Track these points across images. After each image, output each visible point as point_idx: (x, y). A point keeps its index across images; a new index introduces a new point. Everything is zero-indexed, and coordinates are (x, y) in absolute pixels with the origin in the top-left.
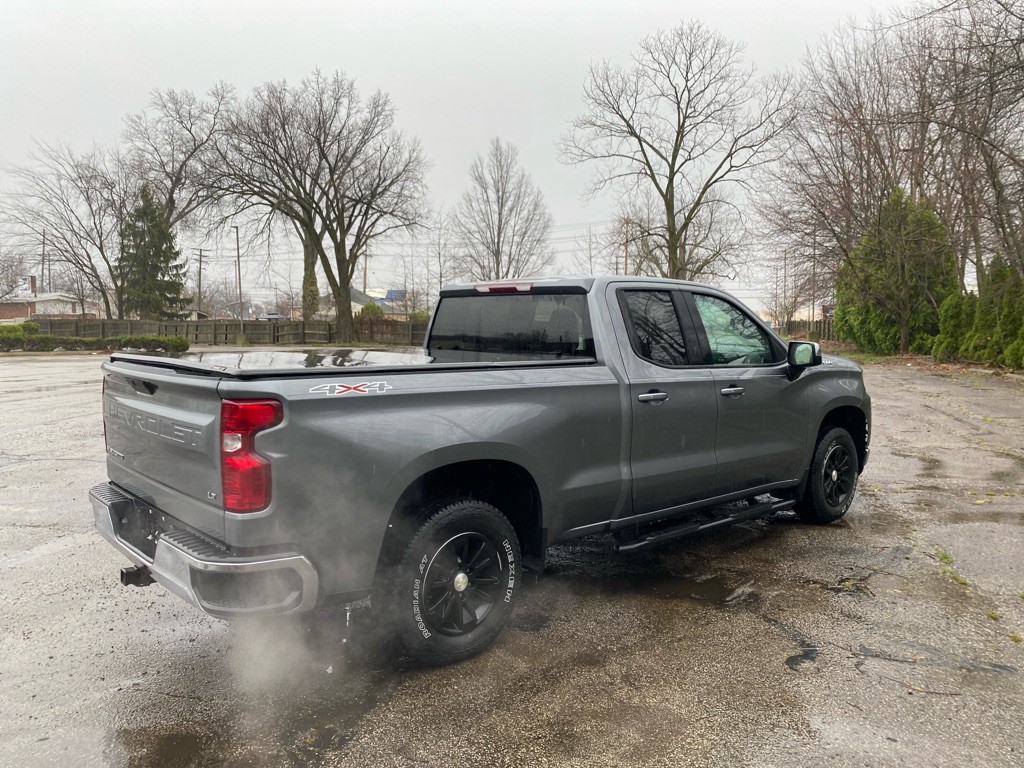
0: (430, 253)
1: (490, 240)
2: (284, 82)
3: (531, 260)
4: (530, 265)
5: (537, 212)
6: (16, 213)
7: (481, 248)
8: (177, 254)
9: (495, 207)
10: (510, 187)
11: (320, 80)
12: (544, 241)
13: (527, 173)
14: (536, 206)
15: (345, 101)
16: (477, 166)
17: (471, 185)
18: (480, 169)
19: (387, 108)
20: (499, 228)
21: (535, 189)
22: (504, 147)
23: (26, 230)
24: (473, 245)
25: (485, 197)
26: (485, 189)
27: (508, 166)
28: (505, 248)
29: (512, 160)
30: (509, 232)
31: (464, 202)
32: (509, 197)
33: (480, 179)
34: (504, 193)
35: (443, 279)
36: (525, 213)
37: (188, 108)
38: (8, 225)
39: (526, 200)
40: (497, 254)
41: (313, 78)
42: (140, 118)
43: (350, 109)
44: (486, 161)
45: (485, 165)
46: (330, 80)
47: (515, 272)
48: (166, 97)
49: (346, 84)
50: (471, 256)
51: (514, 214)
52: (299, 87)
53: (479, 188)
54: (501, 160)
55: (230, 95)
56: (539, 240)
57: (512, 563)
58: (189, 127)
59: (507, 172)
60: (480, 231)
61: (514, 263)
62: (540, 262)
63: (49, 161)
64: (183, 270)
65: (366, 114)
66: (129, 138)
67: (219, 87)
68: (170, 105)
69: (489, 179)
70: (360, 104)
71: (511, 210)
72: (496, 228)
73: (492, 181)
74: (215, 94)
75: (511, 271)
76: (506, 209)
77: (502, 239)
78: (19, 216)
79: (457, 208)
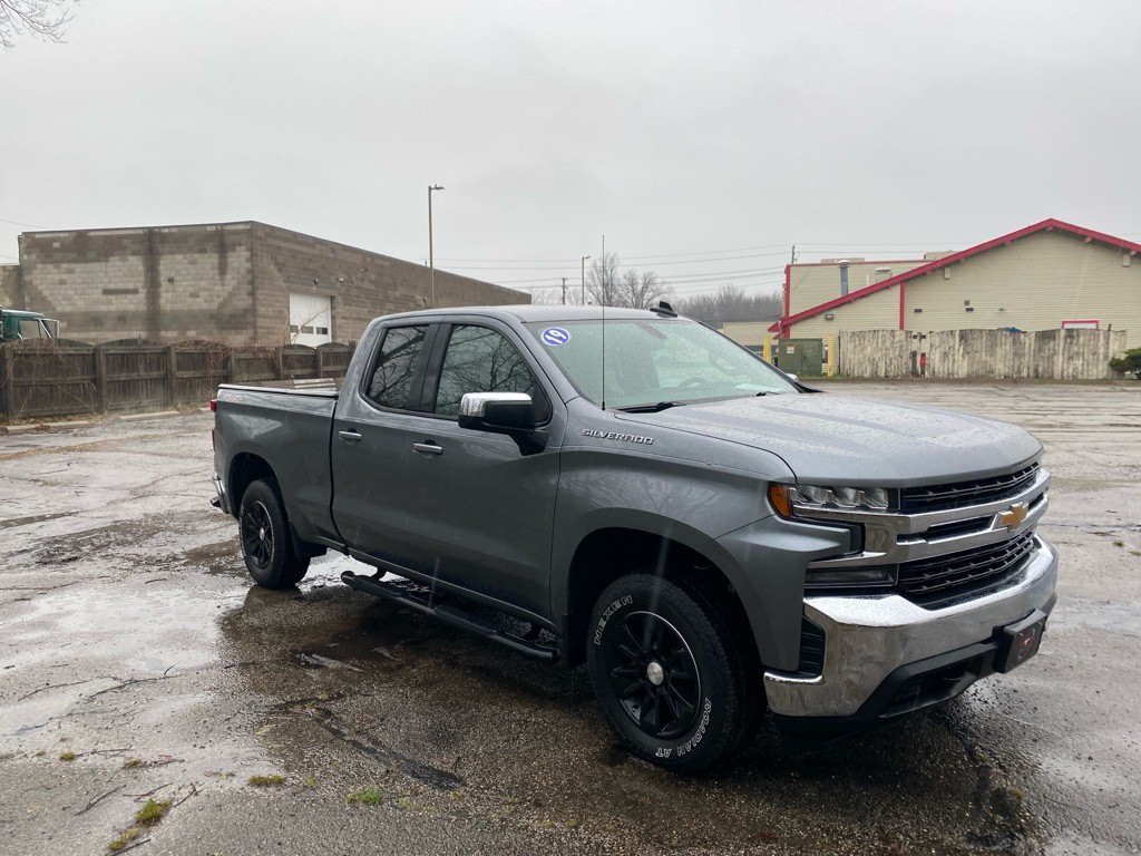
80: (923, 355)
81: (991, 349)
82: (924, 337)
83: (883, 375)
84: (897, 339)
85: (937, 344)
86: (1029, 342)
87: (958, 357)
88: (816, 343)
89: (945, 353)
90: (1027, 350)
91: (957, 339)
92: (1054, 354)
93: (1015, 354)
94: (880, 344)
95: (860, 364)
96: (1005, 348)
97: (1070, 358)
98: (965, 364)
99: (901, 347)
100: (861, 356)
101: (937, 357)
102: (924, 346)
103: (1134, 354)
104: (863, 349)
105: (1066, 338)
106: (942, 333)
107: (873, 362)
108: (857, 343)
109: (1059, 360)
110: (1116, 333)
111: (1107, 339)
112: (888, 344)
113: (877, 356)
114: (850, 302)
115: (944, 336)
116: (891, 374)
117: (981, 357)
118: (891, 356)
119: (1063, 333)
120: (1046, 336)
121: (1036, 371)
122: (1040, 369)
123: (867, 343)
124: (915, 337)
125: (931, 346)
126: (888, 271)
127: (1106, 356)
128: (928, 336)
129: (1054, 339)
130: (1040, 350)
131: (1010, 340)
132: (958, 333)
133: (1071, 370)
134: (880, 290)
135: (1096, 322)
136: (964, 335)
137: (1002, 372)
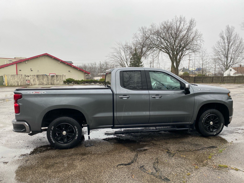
0: (200, 59)
1: (225, 53)
2: (168, 20)
3: (238, 58)
4: (238, 60)
5: (241, 44)
6: (112, 56)
7: (222, 56)
8: (142, 62)
9: (227, 44)
10: (232, 38)
11: (176, 18)
12: (243, 52)
13: (238, 34)
14: (240, 43)
15: (183, 22)
16: (221, 34)
17: (219, 39)
18: (222, 34)
19: (194, 22)
20: (228, 49)
21: (240, 38)
22: (230, 27)
23: (114, 60)
24: (220, 55)
25: (224, 42)
26: (224, 40)
27: (232, 32)
28: (230, 55)
29: (233, 30)
30: (231, 50)
31: (217, 44)
32: (231, 41)
33: (222, 37)
34: (230, 40)
35: (203, 65)
36: (236, 45)
37: (145, 30)
38: (111, 59)
39: (237, 41)
40: (227, 57)
41: (174, 18)
42: (136, 34)
43: (184, 24)
44: (224, 32)
45: (224, 33)
46: (179, 18)
47: (233, 62)
48: (141, 28)
49: (183, 18)
50: (219, 58)
51: (233, 45)
52: (171, 21)
53: (222, 40)
54: (229, 31)
55: (154, 25)
56: (241, 52)
57: (77, 131)
58: (145, 34)
59: (231, 34)
60: (222, 51)
61: (232, 60)
62: (241, 58)
63: (118, 45)
64: (143, 66)
65: (188, 25)
66: (133, 38)
67: (152, 24)
68: (142, 30)
69: (225, 37)
70: (187, 23)
71: (232, 44)
72: (227, 50)
73: (226, 37)
74: (151, 26)
75: (232, 62)
76: (230, 44)
77: (229, 53)
78: (112, 57)
79: (215, 45)
80: (29, 80)
81: (43, 79)
82: (29, 76)
83: (20, 85)
84: (23, 77)
85: (32, 78)
86: (50, 77)
87: (36, 80)
88: (2, 77)
89: (34, 80)
90: (49, 79)
91: (36, 77)
92: (54, 80)
93: (47, 80)
94: (19, 78)
95: (14, 82)
96: (45, 79)
97: (57, 81)
98: (38, 82)
99: (24, 78)
100: (14, 81)
101: (32, 81)
102: (29, 78)
103: (68, 80)
104: (14, 79)
105: (56, 77)
106: (33, 75)
107: (17, 82)
108: (13, 77)
109: (55, 81)
110: (64, 76)
111: (63, 77)
112: (21, 78)
113: (18, 80)
114: (3, 67)
115: (33, 76)
116: (22, 85)
117: (41, 80)
118: (22, 80)
119: (55, 76)
120: (53, 76)
121: (51, 83)
122: (52, 83)
123: (15, 77)
124: (27, 76)
125: (31, 78)
126: (11, 61)
127: (63, 80)
128: (30, 76)
129: (54, 77)
130: (52, 79)
131: (46, 77)
132: (36, 75)
133: (57, 83)
134: (11, 65)
135: (55, 74)
136: (37, 76)
137: (45, 84)
